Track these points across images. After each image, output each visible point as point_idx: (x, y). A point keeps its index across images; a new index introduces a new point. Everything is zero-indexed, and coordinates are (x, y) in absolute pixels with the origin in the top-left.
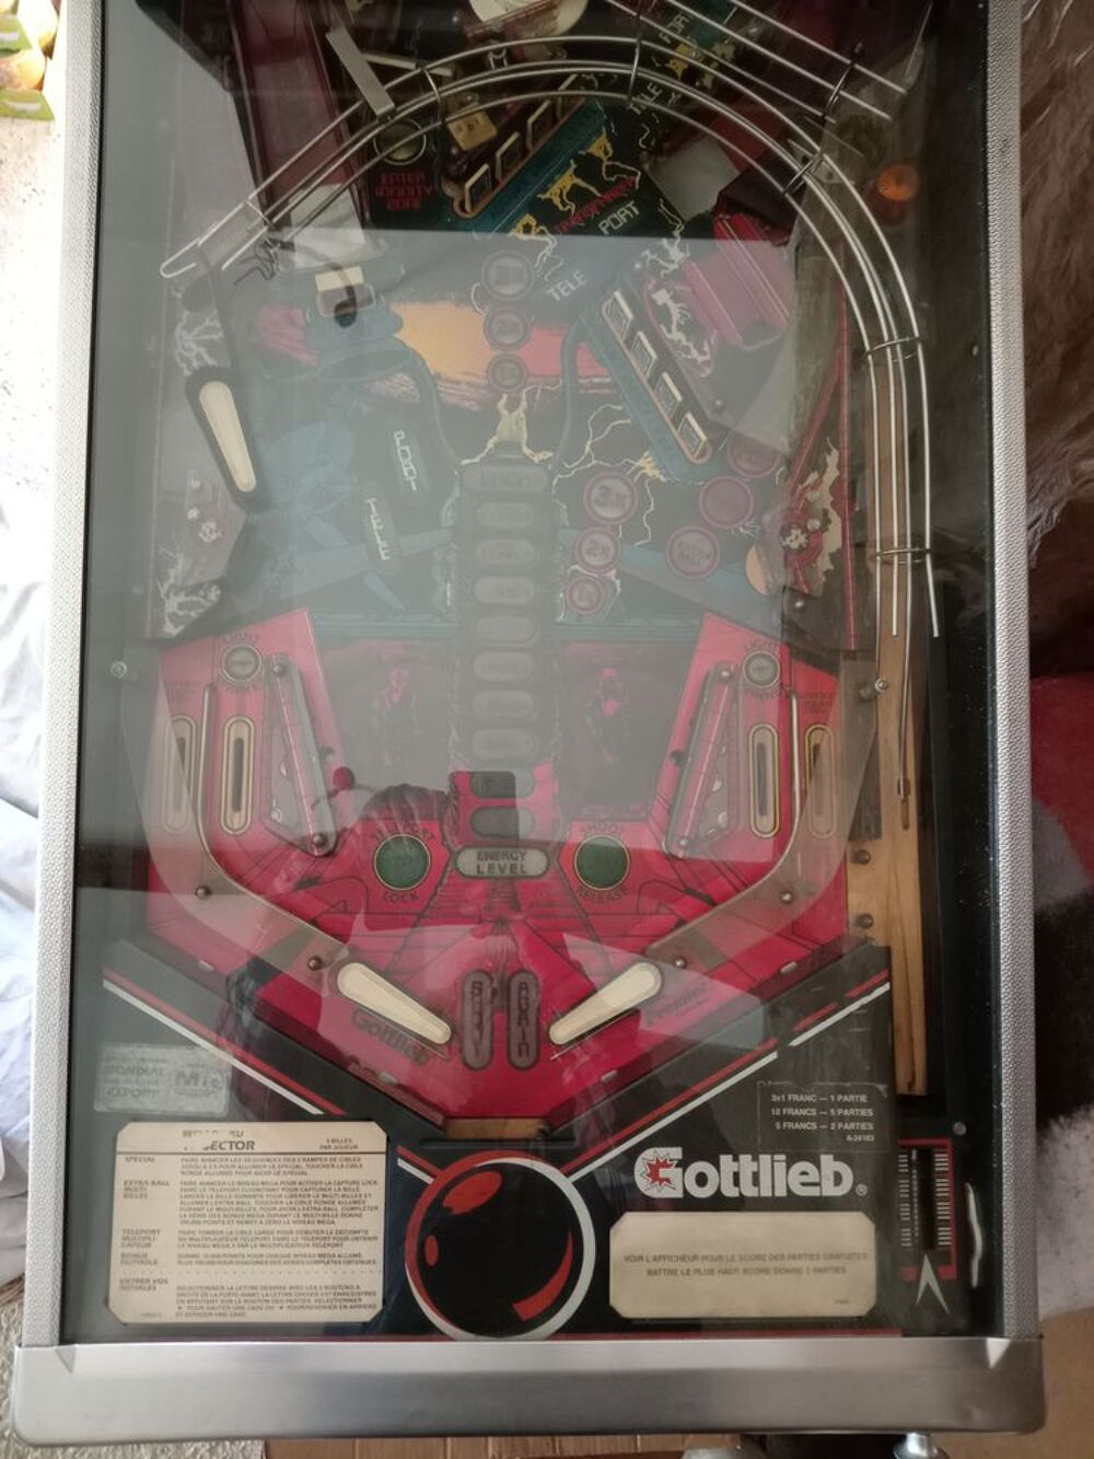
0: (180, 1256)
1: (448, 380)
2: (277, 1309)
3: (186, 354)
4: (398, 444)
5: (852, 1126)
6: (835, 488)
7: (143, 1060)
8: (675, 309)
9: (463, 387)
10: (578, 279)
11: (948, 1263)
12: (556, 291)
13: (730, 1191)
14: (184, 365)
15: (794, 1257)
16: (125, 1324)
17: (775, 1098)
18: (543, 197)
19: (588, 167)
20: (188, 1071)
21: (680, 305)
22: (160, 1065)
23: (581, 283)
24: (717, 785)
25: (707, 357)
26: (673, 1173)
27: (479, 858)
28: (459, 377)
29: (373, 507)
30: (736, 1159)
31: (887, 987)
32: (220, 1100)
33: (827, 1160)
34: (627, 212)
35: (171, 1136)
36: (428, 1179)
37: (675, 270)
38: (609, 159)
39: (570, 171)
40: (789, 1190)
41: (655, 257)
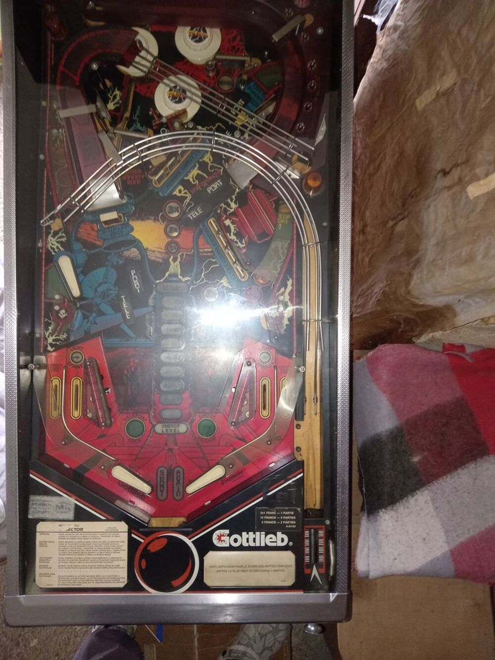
0: (59, 566)
1: (151, 251)
2: (92, 583)
3: (53, 246)
4: (133, 275)
5: (288, 522)
6: (291, 293)
7: (44, 501)
8: (232, 227)
9: (157, 253)
10: (199, 211)
11: (322, 568)
12: (191, 216)
13: (245, 544)
14: (52, 251)
15: (267, 566)
16: (41, 588)
17: (262, 513)
18: (186, 178)
19: (203, 166)
20: (60, 505)
21: (234, 225)
22: (50, 503)
23: (201, 212)
24: (245, 403)
25: (244, 245)
26: (226, 538)
27: (163, 427)
28: (155, 249)
29: (124, 299)
30: (248, 534)
31: (302, 475)
32: (71, 515)
33: (279, 534)
34: (218, 184)
35: (55, 526)
36: (142, 541)
37: (232, 212)
38: (211, 163)
39: (196, 168)
40: (265, 544)
41: (225, 206)
